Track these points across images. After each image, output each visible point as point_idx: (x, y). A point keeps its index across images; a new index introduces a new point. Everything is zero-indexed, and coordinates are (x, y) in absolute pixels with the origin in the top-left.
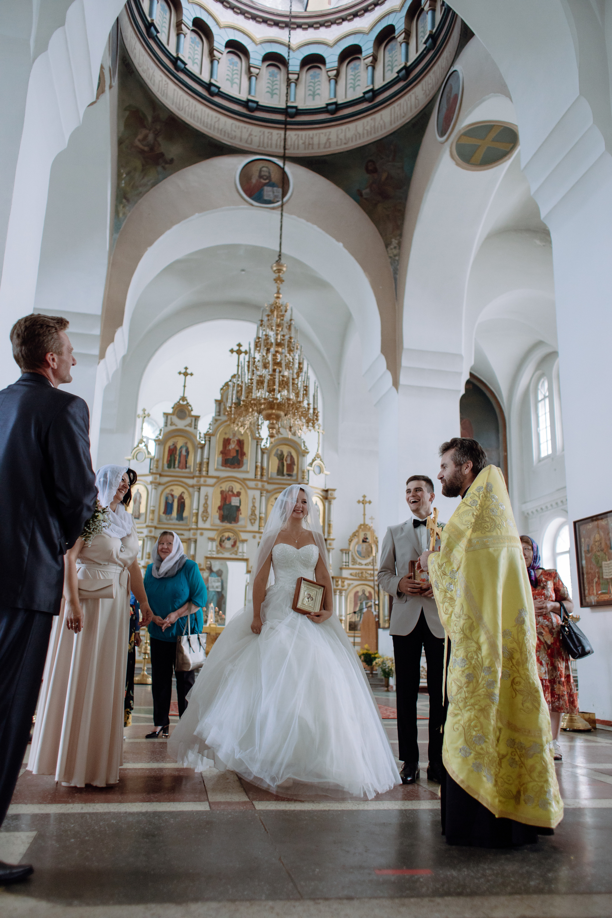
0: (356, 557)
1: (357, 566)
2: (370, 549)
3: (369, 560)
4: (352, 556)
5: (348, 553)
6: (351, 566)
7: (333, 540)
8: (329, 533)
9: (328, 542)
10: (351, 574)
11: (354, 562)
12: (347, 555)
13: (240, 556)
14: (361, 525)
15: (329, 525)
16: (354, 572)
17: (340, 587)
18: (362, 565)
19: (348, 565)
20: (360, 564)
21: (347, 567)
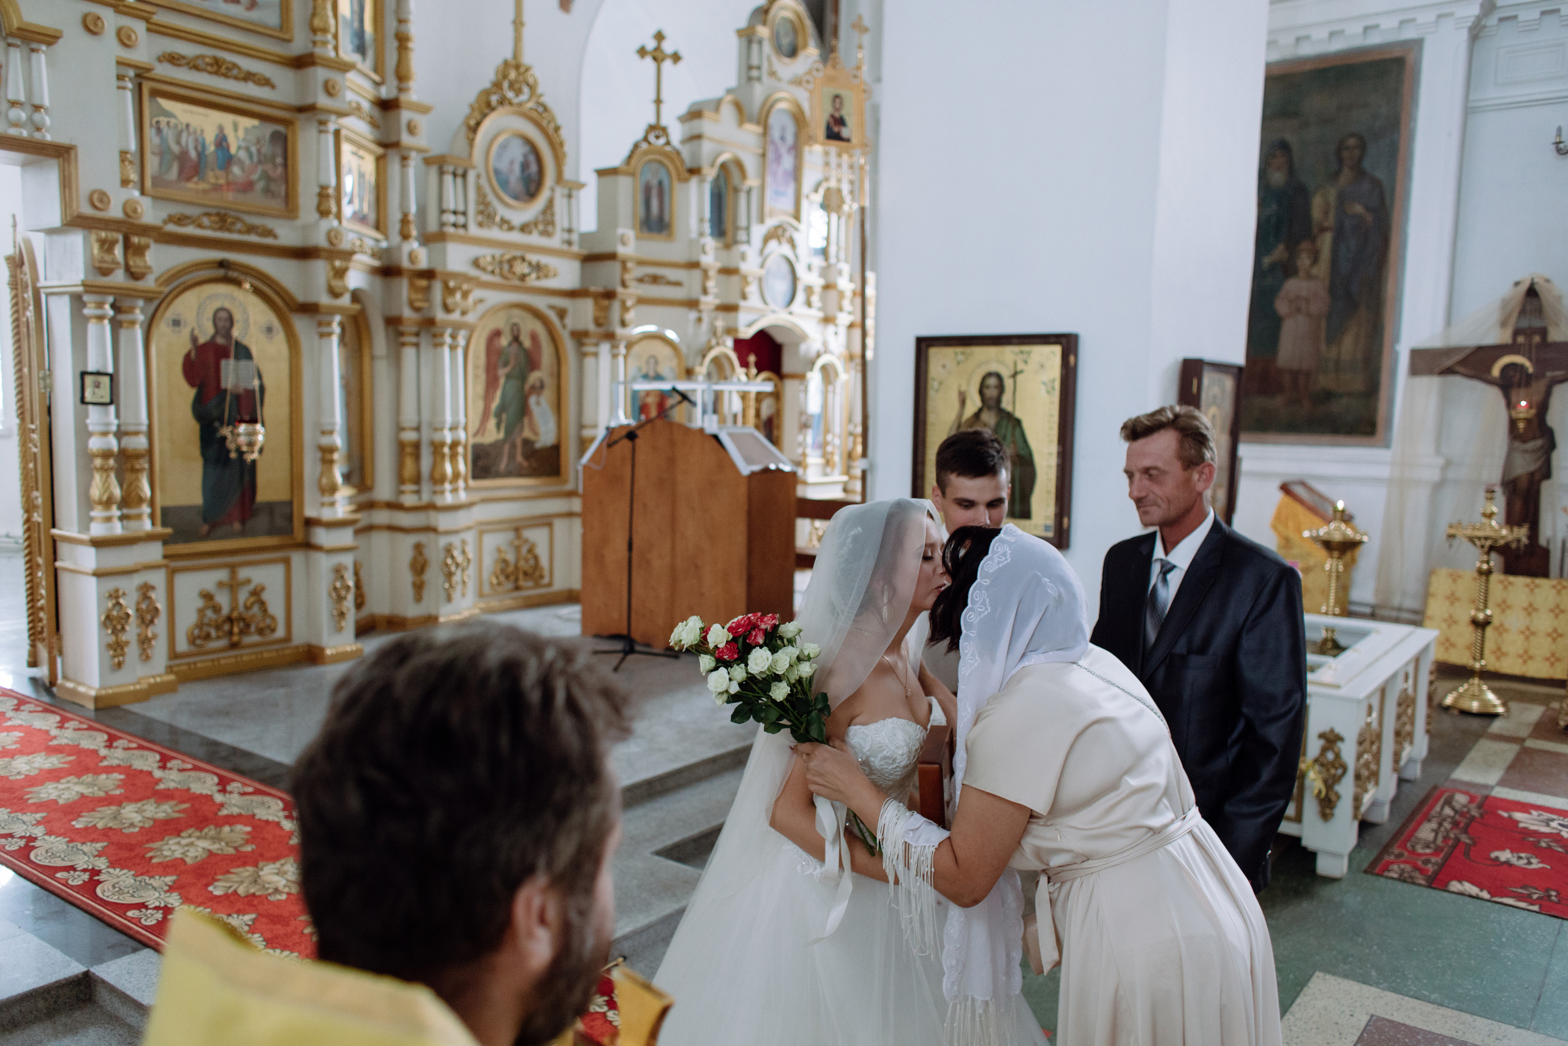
0: (491, 197)
1: (495, 233)
2: (533, 168)
3: (531, 211)
4: (479, 188)
5: (464, 176)
6: (474, 230)
7: (424, 110)
8: (402, 76)
9: (405, 115)
10: (476, 263)
11: (487, 216)
12: (459, 180)
13: (16, 124)
14: (506, 63)
15: (402, 40)
16: (486, 253)
17: (456, 316)
18: (511, 228)
19: (465, 226)
20: (509, 226)
21: (461, 231)
